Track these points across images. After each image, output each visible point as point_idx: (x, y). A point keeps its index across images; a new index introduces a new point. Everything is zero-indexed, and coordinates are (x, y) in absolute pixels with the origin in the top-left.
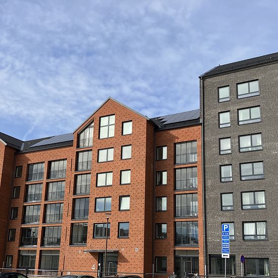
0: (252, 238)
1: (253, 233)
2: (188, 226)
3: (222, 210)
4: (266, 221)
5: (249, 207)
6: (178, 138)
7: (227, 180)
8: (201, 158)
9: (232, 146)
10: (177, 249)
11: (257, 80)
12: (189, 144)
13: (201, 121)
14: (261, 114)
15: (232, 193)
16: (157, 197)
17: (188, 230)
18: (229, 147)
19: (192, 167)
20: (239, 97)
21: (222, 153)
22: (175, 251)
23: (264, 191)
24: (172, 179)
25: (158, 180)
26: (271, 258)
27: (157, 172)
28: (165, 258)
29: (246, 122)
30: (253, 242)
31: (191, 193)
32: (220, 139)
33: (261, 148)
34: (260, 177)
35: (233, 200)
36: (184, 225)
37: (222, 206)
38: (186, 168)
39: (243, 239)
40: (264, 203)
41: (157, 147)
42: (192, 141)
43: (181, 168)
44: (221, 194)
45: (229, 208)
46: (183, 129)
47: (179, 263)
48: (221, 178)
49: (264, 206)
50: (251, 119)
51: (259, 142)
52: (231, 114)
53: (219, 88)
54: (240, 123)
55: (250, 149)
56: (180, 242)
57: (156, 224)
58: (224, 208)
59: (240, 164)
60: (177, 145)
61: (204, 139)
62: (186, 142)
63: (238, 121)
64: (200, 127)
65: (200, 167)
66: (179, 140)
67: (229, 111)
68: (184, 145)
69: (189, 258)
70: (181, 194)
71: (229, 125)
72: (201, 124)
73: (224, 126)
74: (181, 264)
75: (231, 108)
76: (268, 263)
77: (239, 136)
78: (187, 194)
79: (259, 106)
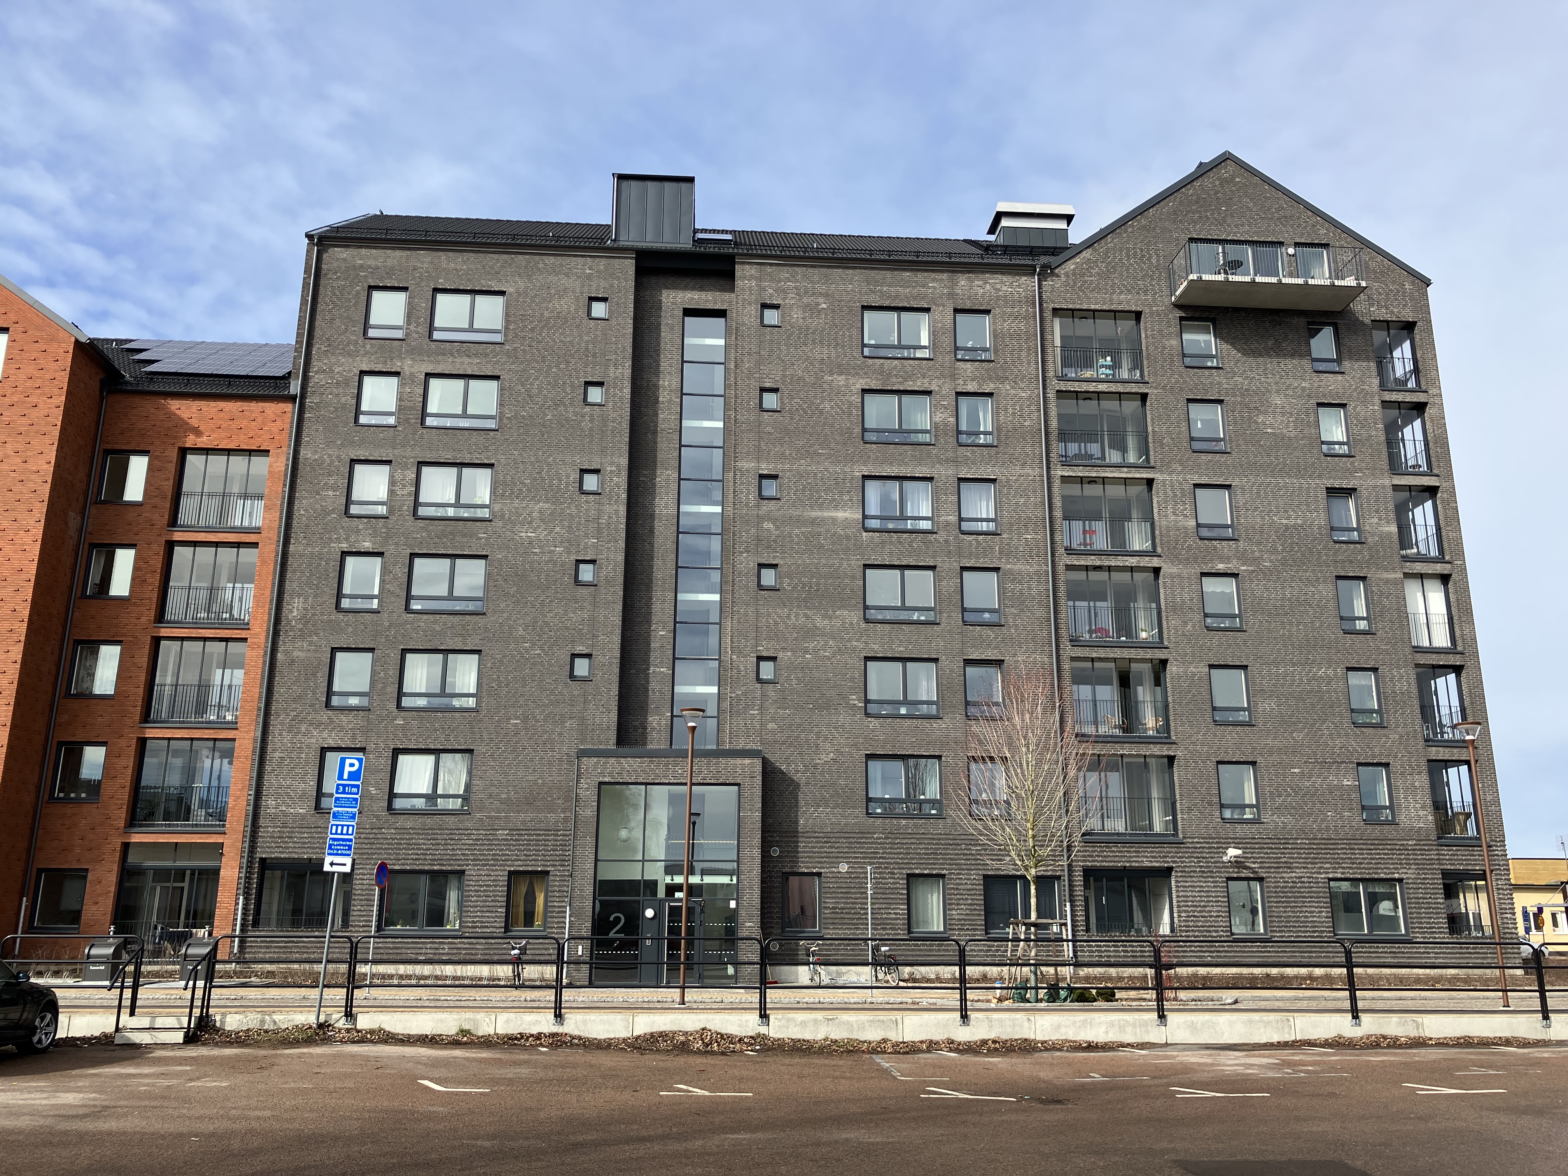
0: (420, 803)
1: (424, 787)
2: (192, 757)
3: (328, 704)
4: (470, 751)
5: (422, 702)
6: (198, 432)
7: (359, 604)
8: (276, 518)
9: (391, 492)
10: (136, 838)
11: (502, 293)
12: (238, 463)
13: (295, 387)
14: (501, 404)
15: (371, 650)
16: (78, 642)
17: (190, 772)
18: (382, 493)
19: (238, 545)
20: (437, 335)
21: (354, 510)
22: (126, 846)
23: (478, 652)
24: (155, 580)
25: (94, 577)
26: (470, 870)
27: (93, 546)
28: (81, 875)
29: (448, 423)
30: (421, 820)
31: (221, 639)
32: (353, 462)
33: (485, 513)
34: (471, 606)
35: (374, 673)
36: (177, 753)
37: (330, 693)
38: (217, 544)
39: (390, 807)
40: (473, 690)
41: (107, 452)
42: (250, 452)
43: (195, 544)
44: (334, 651)
45: (354, 701)
46: (222, 404)
47: (137, 891)
48: (339, 595)
49: (471, 702)
50: (465, 415)
51: (483, 495)
52: (401, 385)
53: (372, 288)
54: (430, 421)
55: (451, 512)
56: (150, 816)
57: (60, 744)
58: (335, 701)
59: (413, 556)
60: (190, 457)
61: (296, 452)
62: (229, 452)
63: (424, 414)
64: (288, 407)
65: (270, 548)
66: (203, 442)
67: (396, 374)
68: (217, 462)
69: (180, 874)
70: (182, 639)
71: (391, 420)
72: (293, 399)
73: (374, 420)
74: (146, 895)
75: (407, 366)
76: (460, 888)
77: (421, 464)
78: (205, 639)
79: (496, 378)
